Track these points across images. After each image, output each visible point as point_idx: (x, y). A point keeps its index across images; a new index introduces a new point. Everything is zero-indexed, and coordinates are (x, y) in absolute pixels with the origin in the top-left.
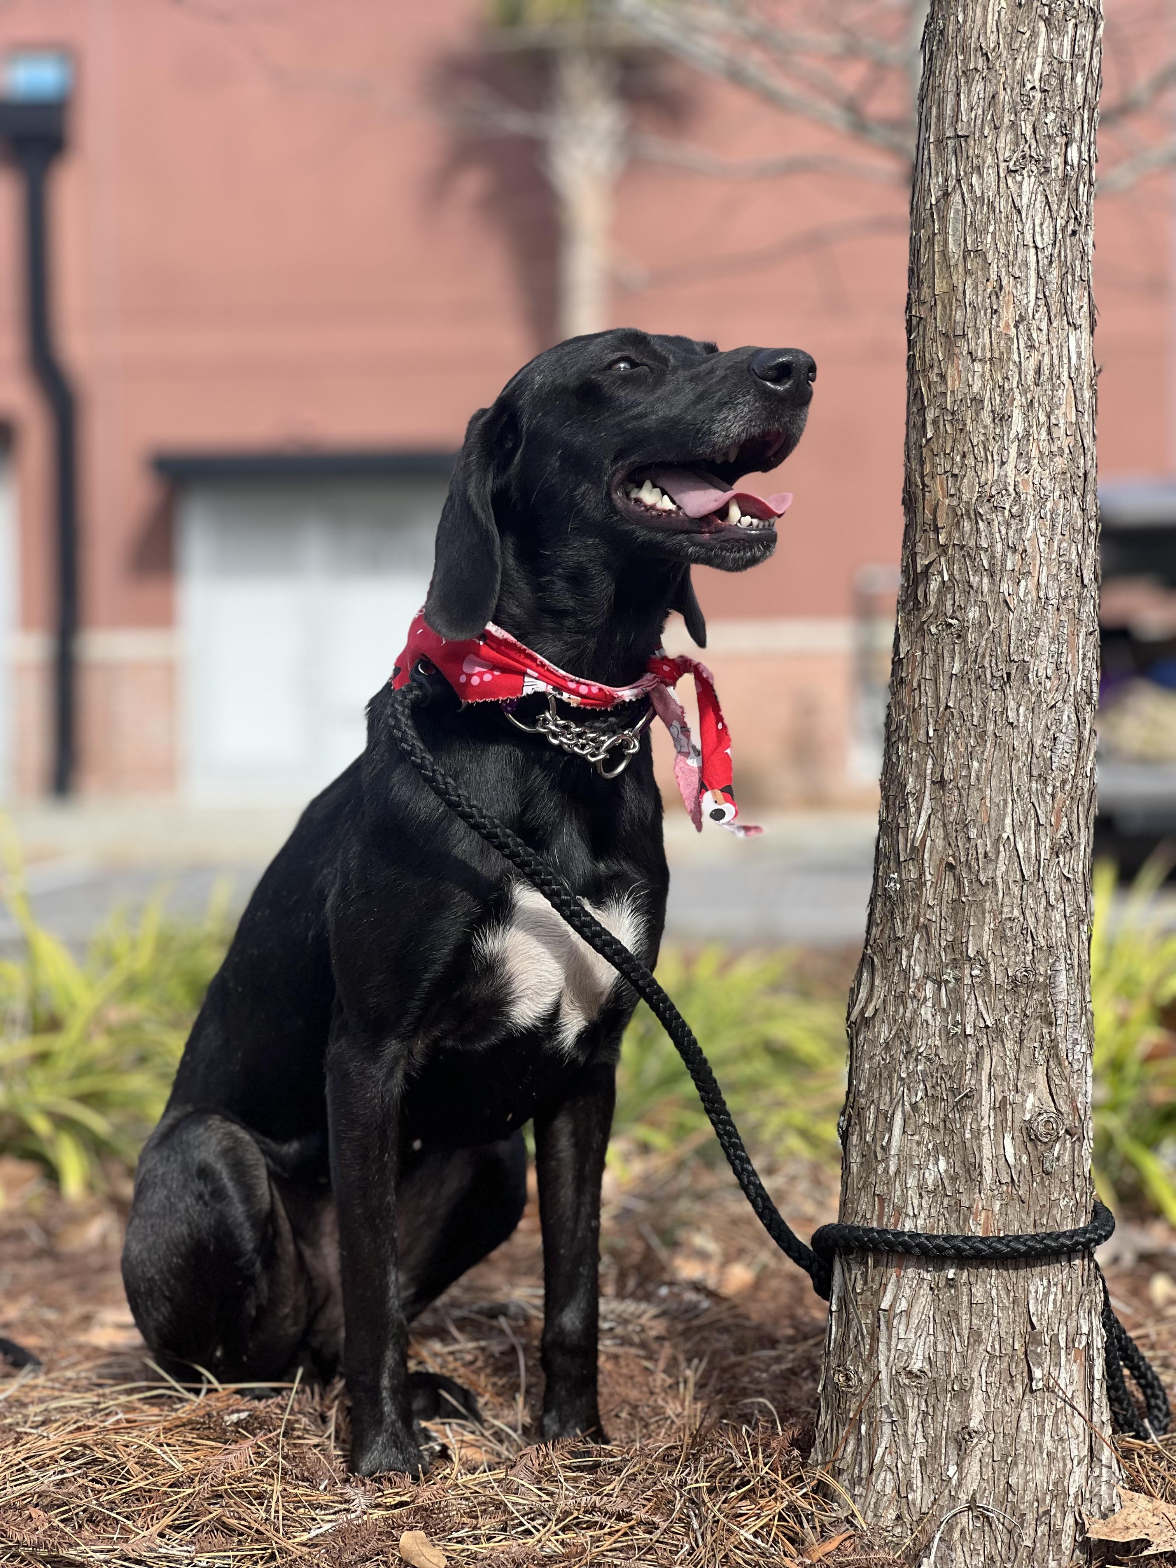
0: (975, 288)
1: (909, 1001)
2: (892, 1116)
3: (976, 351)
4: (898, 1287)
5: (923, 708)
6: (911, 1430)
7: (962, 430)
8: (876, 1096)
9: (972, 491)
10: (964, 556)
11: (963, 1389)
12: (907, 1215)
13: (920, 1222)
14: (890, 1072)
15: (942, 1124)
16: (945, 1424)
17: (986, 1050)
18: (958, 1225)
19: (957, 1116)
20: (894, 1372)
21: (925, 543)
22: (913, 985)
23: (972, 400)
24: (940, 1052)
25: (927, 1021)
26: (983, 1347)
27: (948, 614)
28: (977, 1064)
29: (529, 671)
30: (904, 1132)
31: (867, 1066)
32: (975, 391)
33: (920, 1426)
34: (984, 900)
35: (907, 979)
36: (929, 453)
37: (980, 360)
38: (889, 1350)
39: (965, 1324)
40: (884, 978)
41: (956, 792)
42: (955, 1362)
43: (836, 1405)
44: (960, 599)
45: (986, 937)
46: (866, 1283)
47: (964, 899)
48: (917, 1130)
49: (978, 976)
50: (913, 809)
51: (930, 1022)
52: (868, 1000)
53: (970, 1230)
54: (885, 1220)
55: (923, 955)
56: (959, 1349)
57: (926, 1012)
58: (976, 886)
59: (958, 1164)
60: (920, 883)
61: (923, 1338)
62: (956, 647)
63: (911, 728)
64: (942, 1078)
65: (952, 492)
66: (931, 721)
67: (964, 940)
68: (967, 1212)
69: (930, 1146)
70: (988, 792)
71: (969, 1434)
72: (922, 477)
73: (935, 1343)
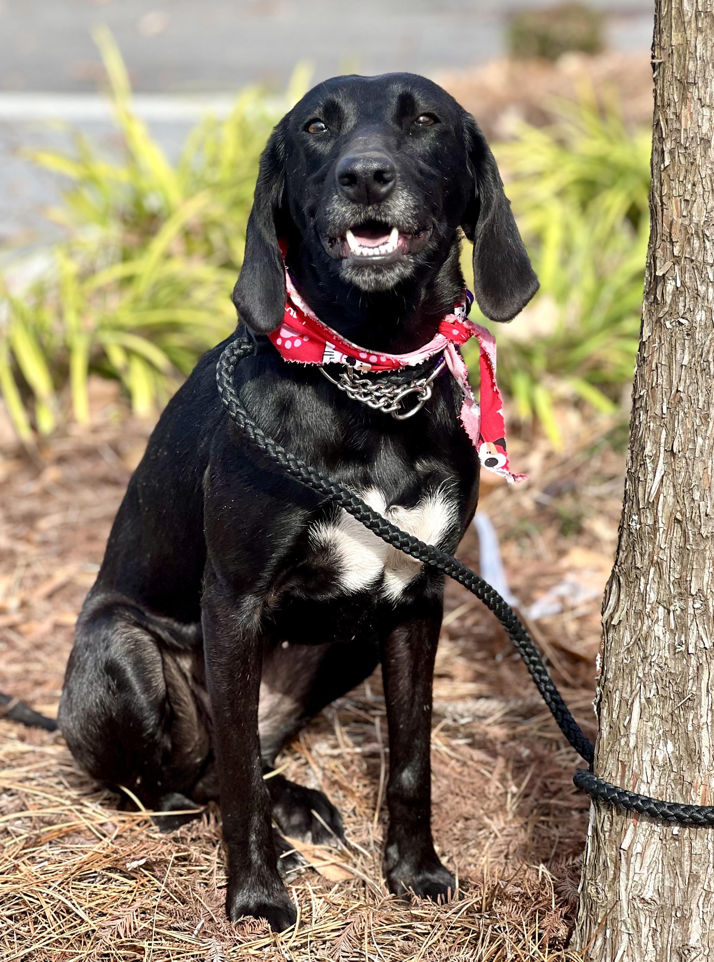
0: (705, 43)
1: (646, 618)
2: (632, 703)
3: (705, 98)
4: (635, 834)
5: (660, 387)
6: (643, 941)
7: (692, 164)
8: (620, 684)
9: (700, 216)
10: (693, 268)
11: (683, 916)
12: (642, 781)
13: (653, 788)
14: (631, 670)
15: (670, 717)
16: (670, 939)
17: (705, 665)
18: (682, 794)
19: (682, 712)
20: (631, 897)
21: (663, 250)
22: (648, 606)
23: (702, 139)
24: (669, 662)
25: (659, 638)
26: (700, 886)
27: (681, 314)
28: (698, 677)
29: (327, 343)
30: (640, 718)
31: (614, 661)
32: (704, 132)
33: (650, 938)
34: (704, 550)
35: (644, 602)
36: (667, 177)
37: (709, 106)
38: (628, 879)
39: (687, 868)
40: (629, 595)
41: (684, 461)
42: (678, 896)
43: (589, 908)
44: (690, 304)
45: (706, 579)
46: (611, 825)
47: (688, 547)
48: (651, 718)
49: (699, 609)
50: (650, 469)
51: (662, 637)
52: (615, 610)
53: (691, 799)
54: (626, 781)
55: (656, 585)
56: (682, 887)
57: (659, 630)
58: (698, 537)
59: (682, 748)
60: (655, 530)
61: (653, 875)
62: (686, 342)
63: (650, 402)
64: (670, 682)
65: (685, 214)
66: (665, 400)
67: (688, 579)
68: (689, 787)
69: (661, 732)
70: (710, 463)
71: (689, 950)
72: (661, 197)
73: (663, 880)
